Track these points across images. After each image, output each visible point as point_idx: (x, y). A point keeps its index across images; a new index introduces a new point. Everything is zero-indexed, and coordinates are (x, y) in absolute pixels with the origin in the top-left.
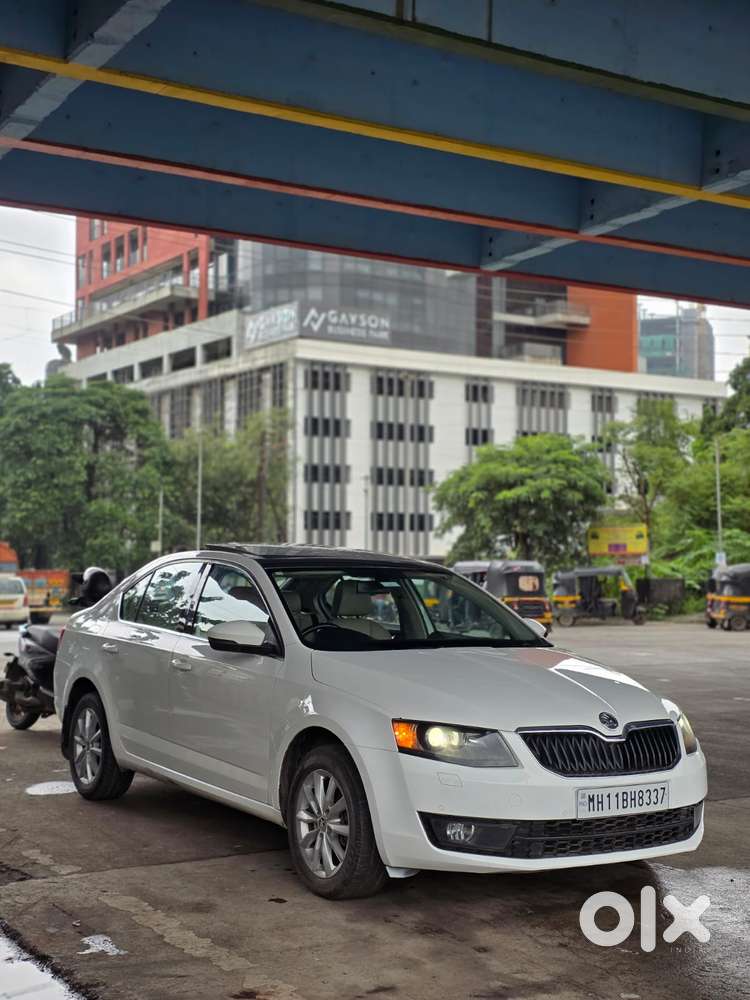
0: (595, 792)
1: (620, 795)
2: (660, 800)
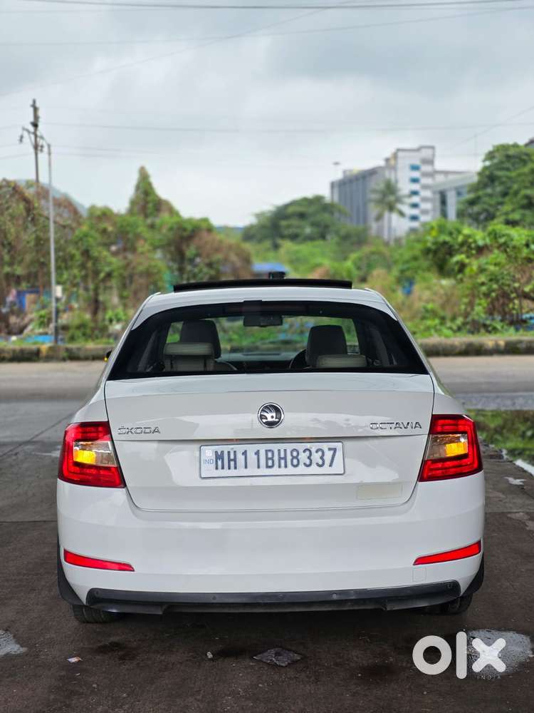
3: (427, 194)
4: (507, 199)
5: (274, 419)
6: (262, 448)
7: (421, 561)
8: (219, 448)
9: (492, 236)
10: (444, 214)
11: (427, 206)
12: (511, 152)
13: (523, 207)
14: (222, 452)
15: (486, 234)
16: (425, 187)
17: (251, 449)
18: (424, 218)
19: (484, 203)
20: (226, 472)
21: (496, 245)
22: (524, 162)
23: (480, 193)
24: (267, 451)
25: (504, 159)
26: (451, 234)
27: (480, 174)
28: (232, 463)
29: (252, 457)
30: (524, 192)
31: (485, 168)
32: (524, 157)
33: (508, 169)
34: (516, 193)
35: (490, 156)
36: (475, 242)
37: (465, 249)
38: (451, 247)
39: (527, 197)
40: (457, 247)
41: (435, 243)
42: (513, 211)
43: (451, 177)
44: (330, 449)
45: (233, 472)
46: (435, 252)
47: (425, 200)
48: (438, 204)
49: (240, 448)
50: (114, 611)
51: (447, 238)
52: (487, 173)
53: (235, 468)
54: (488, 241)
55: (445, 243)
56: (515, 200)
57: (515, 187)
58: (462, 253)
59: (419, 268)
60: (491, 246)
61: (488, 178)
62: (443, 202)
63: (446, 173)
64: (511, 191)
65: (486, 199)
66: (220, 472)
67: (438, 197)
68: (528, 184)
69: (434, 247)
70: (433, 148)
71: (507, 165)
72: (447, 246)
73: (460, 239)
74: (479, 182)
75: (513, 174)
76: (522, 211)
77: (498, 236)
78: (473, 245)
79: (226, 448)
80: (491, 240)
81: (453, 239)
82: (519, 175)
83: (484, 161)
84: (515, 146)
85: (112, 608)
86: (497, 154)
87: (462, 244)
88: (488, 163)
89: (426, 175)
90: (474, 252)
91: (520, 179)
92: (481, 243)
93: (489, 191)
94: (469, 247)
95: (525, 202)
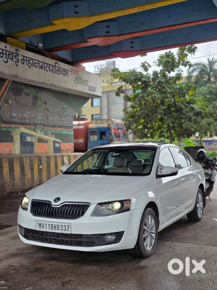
0: (42, 222)
1: (50, 225)
2: (67, 230)
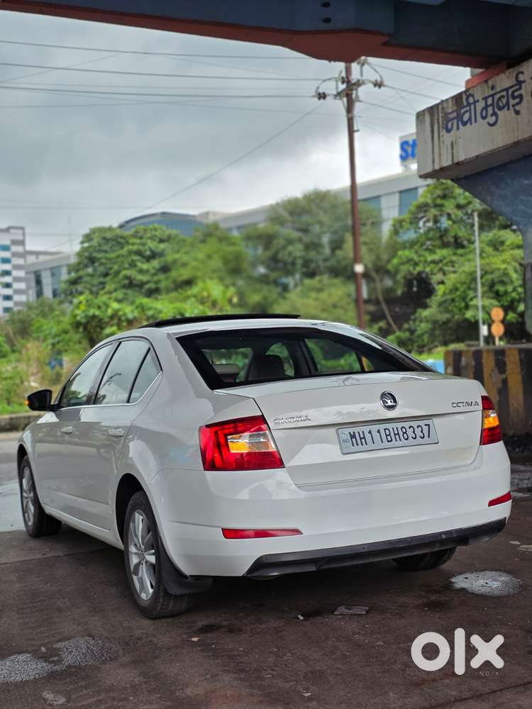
3: (21, 274)
4: (108, 279)
5: (392, 404)
6: (382, 427)
7: (492, 503)
8: (352, 430)
9: (140, 309)
10: (40, 293)
11: (22, 286)
12: (109, 235)
13: (124, 287)
14: (354, 433)
15: (134, 307)
16: (17, 267)
17: (374, 428)
18: (17, 298)
19: (86, 282)
20: (360, 448)
21: (144, 317)
22: (121, 246)
23: (81, 273)
24: (385, 430)
25: (101, 241)
26: (99, 308)
27: (79, 254)
28: (363, 440)
29: (376, 436)
30: (124, 273)
31: (84, 250)
32: (122, 241)
33: (106, 252)
34: (117, 273)
35: (88, 238)
36: (125, 314)
37: (115, 321)
38: (101, 320)
39: (127, 277)
40: (107, 320)
41: (86, 316)
42: (115, 290)
43: (42, 258)
44: (426, 425)
45: (365, 447)
46: (85, 326)
47: (17, 279)
48: (33, 283)
49: (366, 429)
50: (275, 574)
51: (97, 313)
52: (86, 254)
53: (366, 444)
54: (136, 314)
55: (94, 317)
56: (116, 280)
57: (116, 267)
58: (112, 326)
59: (69, 340)
60: (140, 318)
61: (88, 258)
62: (39, 282)
63: (37, 254)
64: (112, 272)
65: (87, 279)
66: (356, 448)
67: (32, 277)
68: (127, 266)
69: (83, 321)
70: (23, 229)
71: (105, 248)
72: (97, 320)
73: (110, 312)
74: (79, 263)
75: (112, 255)
76: (124, 291)
77: (145, 309)
78: (123, 318)
79: (356, 430)
80: (139, 313)
81: (102, 312)
82: (118, 257)
83: (82, 243)
84: (110, 229)
85: (273, 572)
86: (94, 236)
87: (112, 317)
88: (86, 245)
89: (15, 255)
90: (125, 324)
91: (119, 260)
92: (130, 316)
93: (90, 270)
94: (120, 319)
95: (126, 282)
